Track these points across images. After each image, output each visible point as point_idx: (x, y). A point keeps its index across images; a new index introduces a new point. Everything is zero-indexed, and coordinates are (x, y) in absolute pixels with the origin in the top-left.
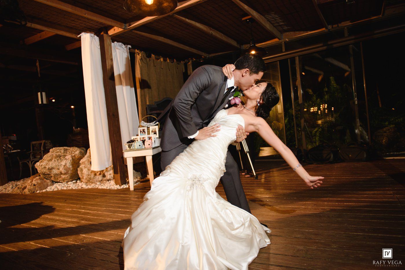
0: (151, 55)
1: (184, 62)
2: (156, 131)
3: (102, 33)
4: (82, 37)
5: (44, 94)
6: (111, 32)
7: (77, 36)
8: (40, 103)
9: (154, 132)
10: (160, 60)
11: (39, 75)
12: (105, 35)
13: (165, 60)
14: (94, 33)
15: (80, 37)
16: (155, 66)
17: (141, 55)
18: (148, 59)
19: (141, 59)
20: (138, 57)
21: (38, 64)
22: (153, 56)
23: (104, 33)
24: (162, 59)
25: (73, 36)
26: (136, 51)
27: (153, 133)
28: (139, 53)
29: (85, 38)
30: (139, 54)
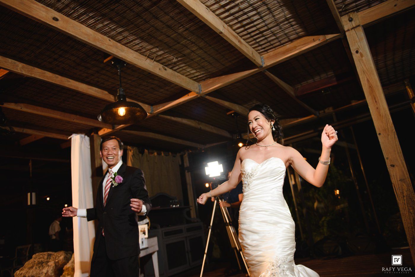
0: (144, 150)
1: (180, 154)
2: (145, 231)
3: (93, 134)
4: (72, 139)
5: (34, 194)
6: (101, 133)
7: (68, 138)
8: (29, 204)
9: (143, 231)
10: (154, 155)
11: (31, 175)
12: (95, 135)
13: (159, 154)
14: (85, 134)
15: (71, 139)
16: (148, 161)
17: (133, 151)
18: (140, 155)
19: (133, 155)
20: (130, 154)
21: (30, 164)
22: (146, 151)
23: (94, 133)
24: (156, 154)
25: (64, 138)
26: (129, 147)
27: (142, 233)
28: (131, 149)
29: (75, 139)
30: (131, 151)
